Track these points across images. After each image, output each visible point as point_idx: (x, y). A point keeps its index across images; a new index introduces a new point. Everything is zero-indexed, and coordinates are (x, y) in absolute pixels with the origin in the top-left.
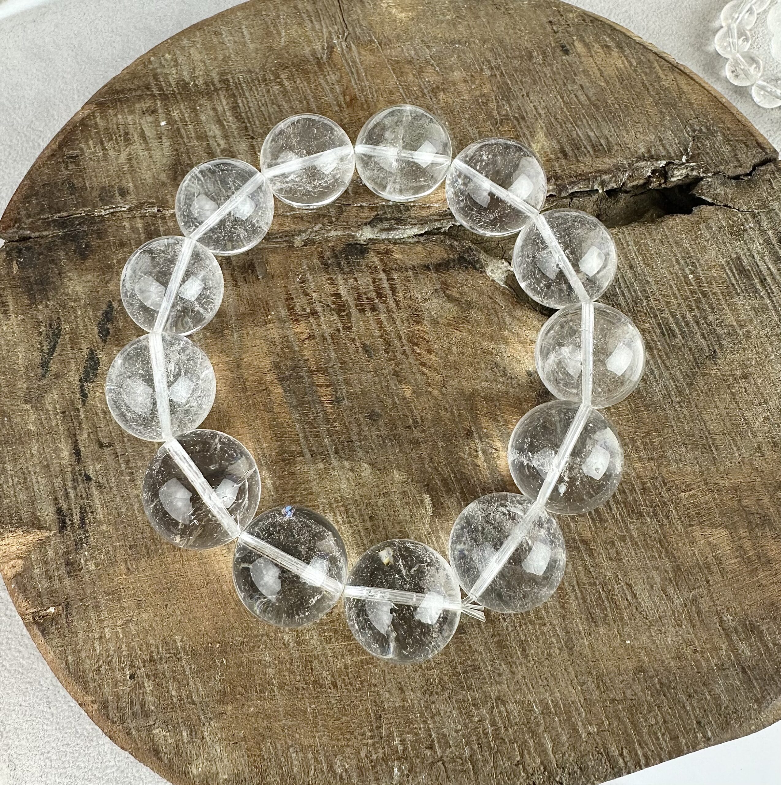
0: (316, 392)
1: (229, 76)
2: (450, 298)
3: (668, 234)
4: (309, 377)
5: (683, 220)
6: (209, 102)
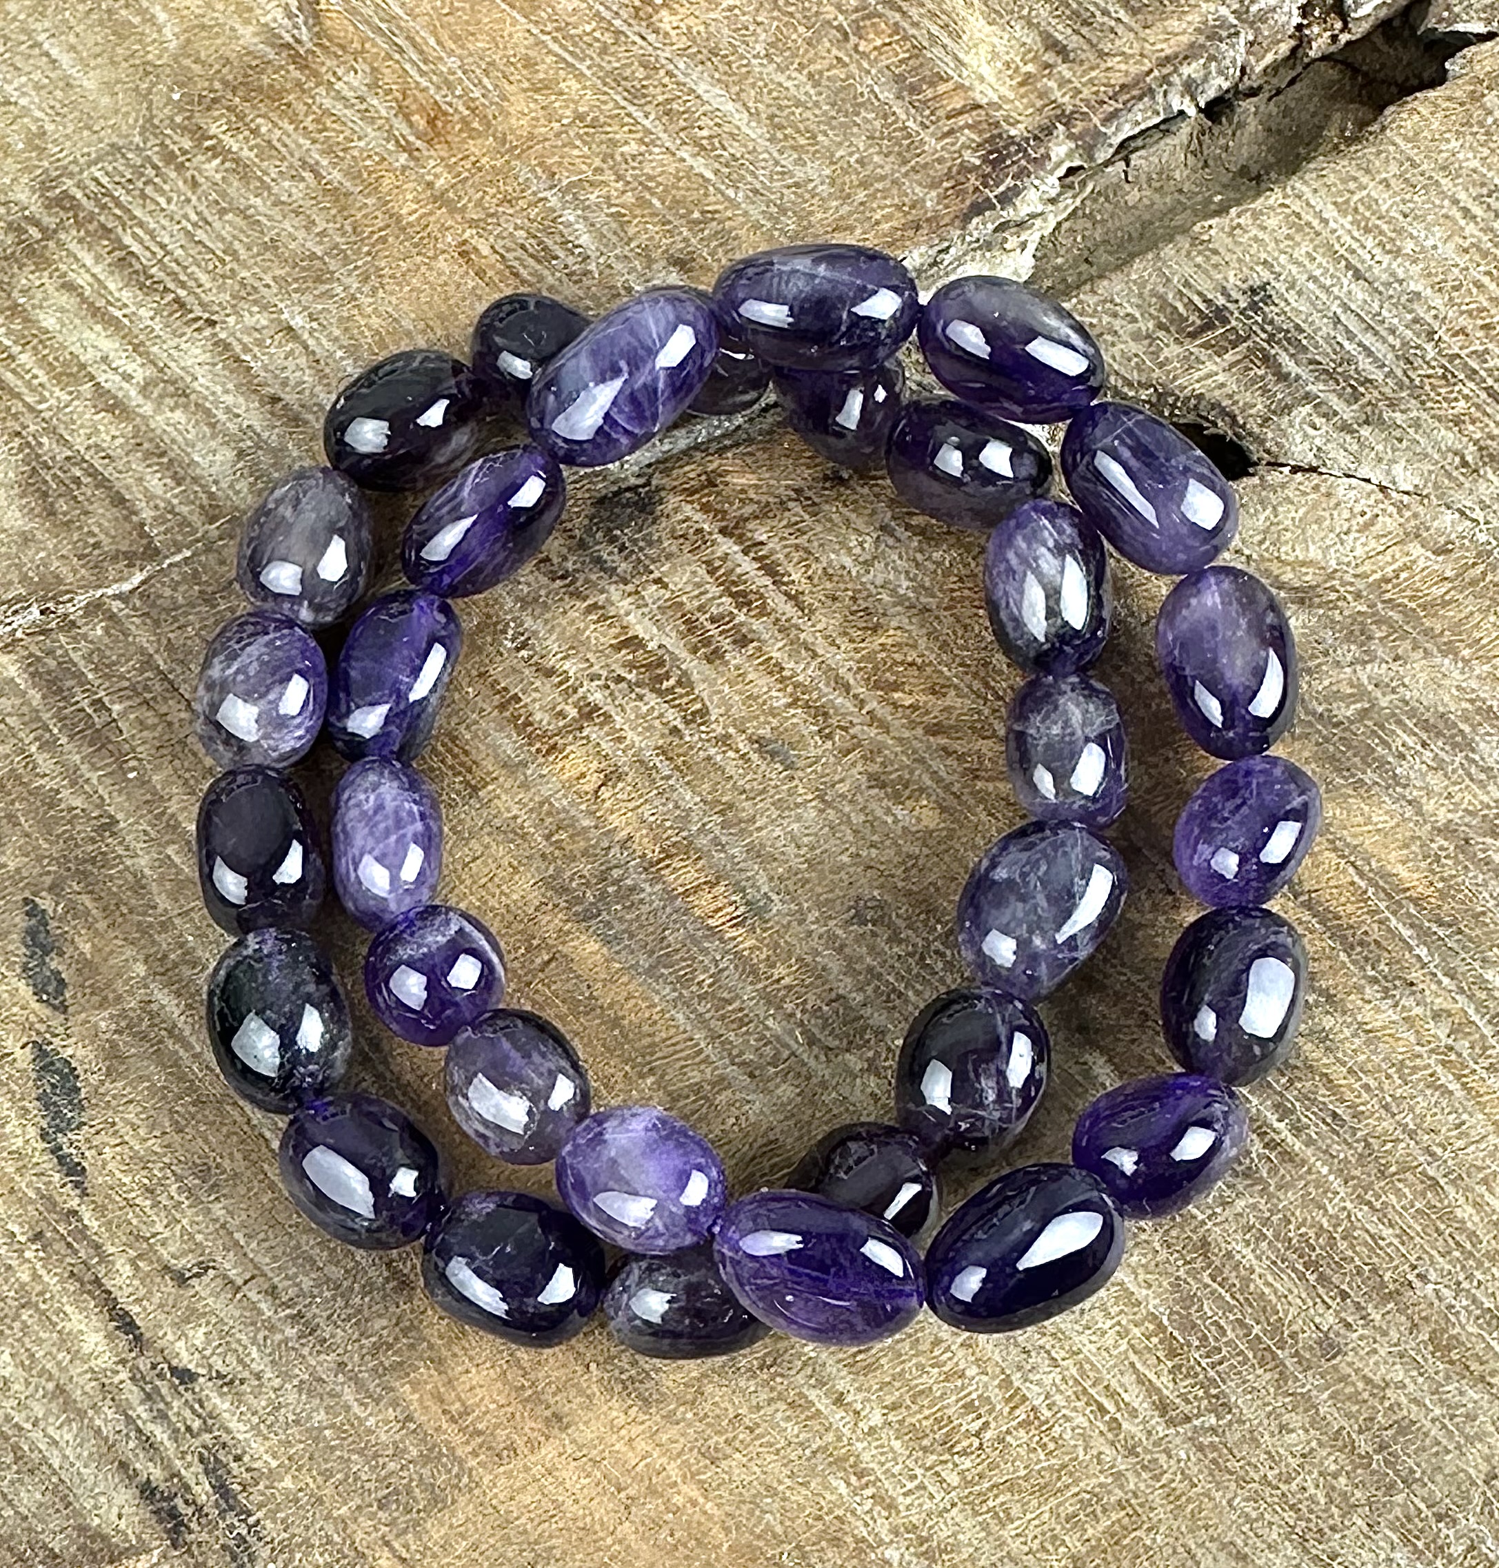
0: (689, 911)
1: (67, 184)
3: (1412, 153)
4: (654, 883)
5: (1436, 106)
6: (46, 274)
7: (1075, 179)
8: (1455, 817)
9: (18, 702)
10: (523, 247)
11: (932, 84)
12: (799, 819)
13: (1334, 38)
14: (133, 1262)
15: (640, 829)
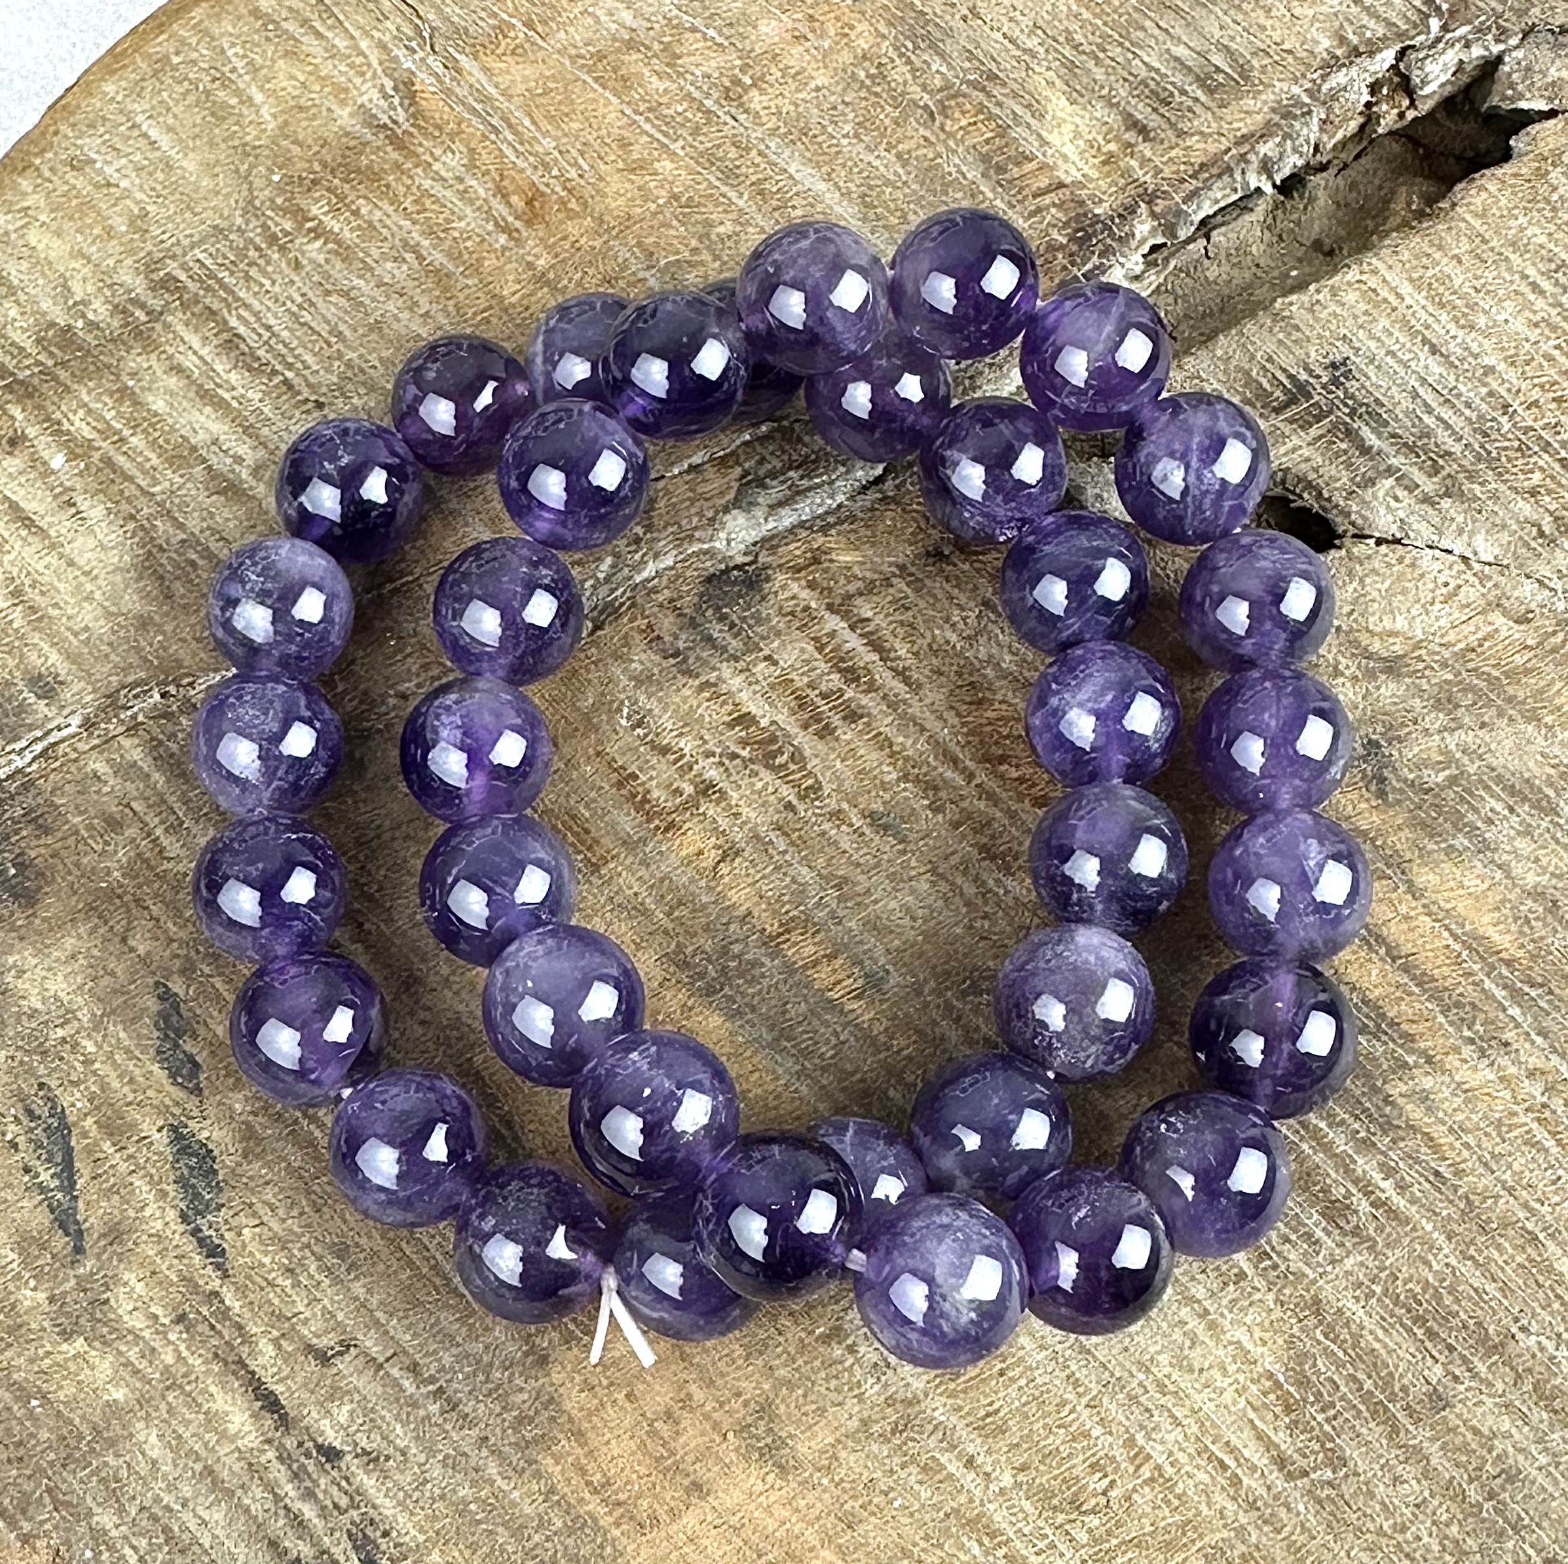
0: (808, 984)
3: (1481, 229)
4: (774, 956)
5: (1502, 181)
6: (153, 356)
7: (1159, 256)
8: (1544, 879)
9: (142, 785)
11: (1018, 164)
12: (912, 892)
13: (1401, 115)
14: (276, 1342)
15: (757, 904)
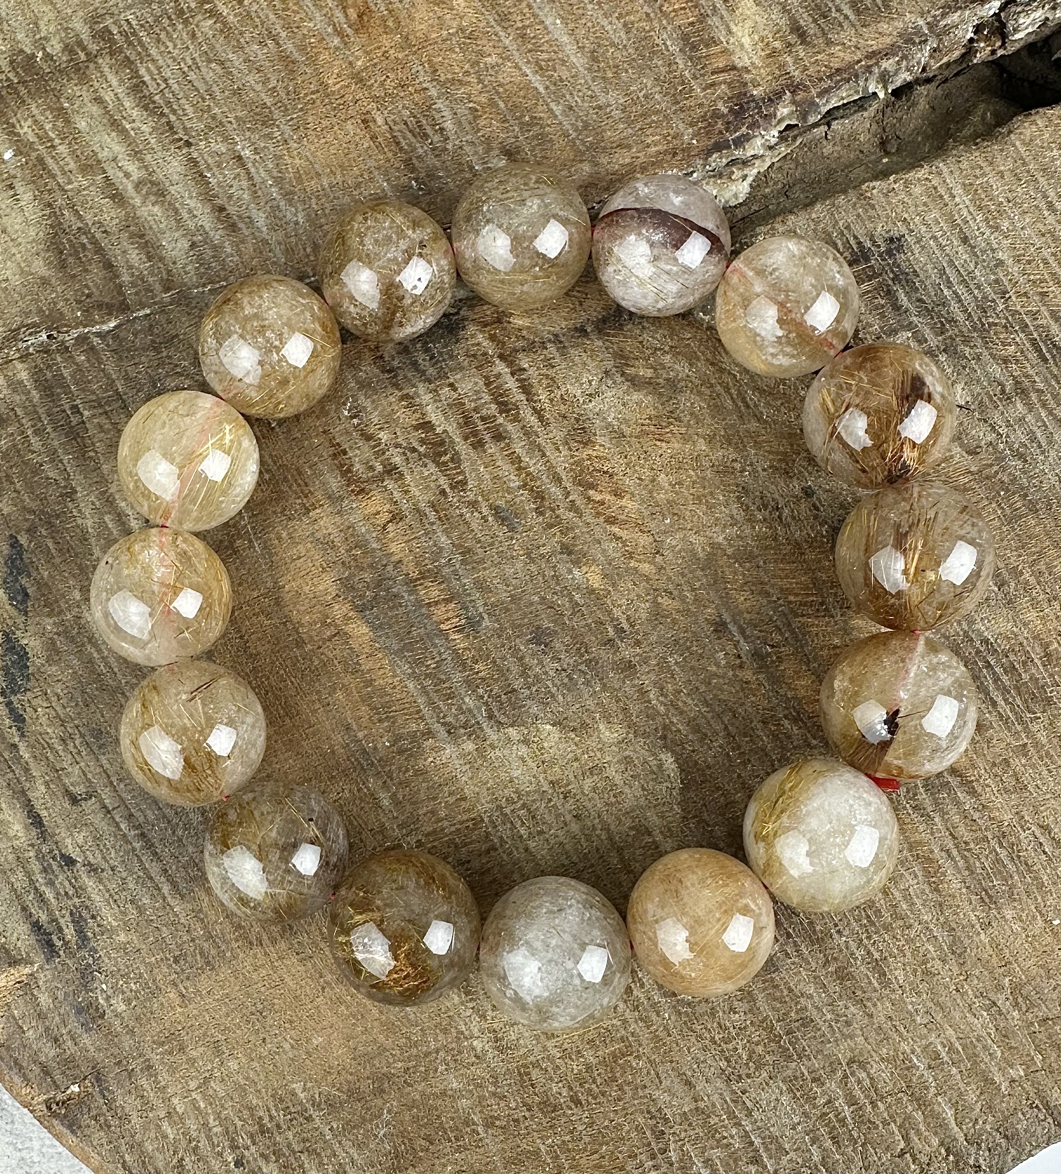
0: (429, 617)
1: (109, 21)
2: (635, 382)
3: (1026, 155)
4: (410, 594)
5: (1050, 121)
6: (85, 88)
7: (790, 134)
9: (24, 398)
10: (406, 124)
11: (707, 46)
12: (511, 566)
13: (993, 52)
14: (47, 784)
15: (408, 556)
